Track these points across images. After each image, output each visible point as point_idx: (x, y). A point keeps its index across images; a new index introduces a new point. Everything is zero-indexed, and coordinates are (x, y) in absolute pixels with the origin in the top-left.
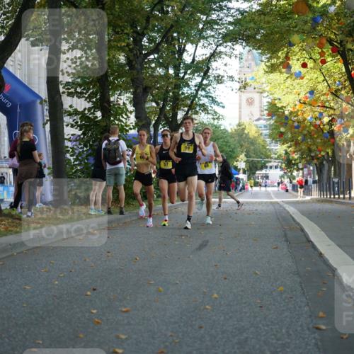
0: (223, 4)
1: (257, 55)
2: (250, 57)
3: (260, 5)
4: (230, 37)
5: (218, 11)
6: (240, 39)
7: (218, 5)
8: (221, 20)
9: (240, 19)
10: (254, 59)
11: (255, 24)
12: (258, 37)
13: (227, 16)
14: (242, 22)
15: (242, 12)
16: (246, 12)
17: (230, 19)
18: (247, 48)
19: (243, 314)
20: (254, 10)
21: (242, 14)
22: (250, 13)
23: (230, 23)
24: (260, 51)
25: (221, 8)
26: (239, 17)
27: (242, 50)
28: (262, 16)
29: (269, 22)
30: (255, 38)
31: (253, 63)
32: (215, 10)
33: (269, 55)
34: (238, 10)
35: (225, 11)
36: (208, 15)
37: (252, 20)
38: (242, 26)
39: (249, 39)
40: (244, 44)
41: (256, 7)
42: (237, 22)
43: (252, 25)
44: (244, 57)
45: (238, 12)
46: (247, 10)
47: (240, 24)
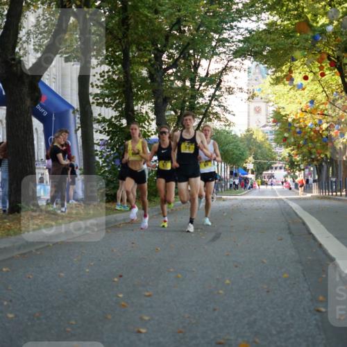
0: (234, 24)
1: (264, 69)
2: (257, 71)
3: (266, 25)
4: (239, 53)
5: (229, 30)
6: (248, 55)
7: (229, 25)
8: (231, 38)
9: (249, 38)
10: (261, 72)
11: (262, 41)
12: (265, 53)
13: (237, 35)
14: (250, 40)
16: (253, 31)
17: (240, 38)
18: (255, 63)
20: (261, 30)
21: (250, 33)
22: (258, 32)
23: (240, 41)
24: (266, 65)
25: (232, 28)
26: (248, 35)
27: (250, 65)
28: (269, 36)
29: (274, 40)
30: (262, 54)
31: (260, 76)
32: (226, 29)
33: (274, 69)
34: (247, 29)
35: (235, 31)
36: (220, 34)
37: (260, 38)
38: (250, 44)
39: (257, 55)
40: (252, 59)
41: (263, 27)
42: (245, 40)
43: (259, 42)
44: (252, 71)
45: (247, 31)
46: (255, 29)
47: (249, 42)
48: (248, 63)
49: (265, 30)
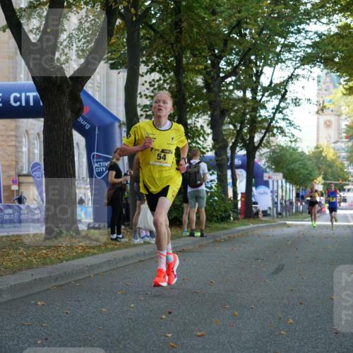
0: (301, 27)
1: (336, 77)
2: (328, 80)
3: (338, 27)
4: (307, 60)
5: (296, 34)
6: (318, 62)
7: (296, 28)
8: (298, 43)
9: (318, 42)
10: (332, 81)
11: (333, 46)
12: (337, 60)
13: (306, 39)
14: (320, 45)
15: (320, 36)
16: (324, 35)
17: (309, 42)
18: (325, 71)
19: (318, 340)
20: (332, 33)
21: (320, 37)
22: (329, 36)
23: (308, 46)
24: (338, 74)
25: (299, 31)
26: (318, 39)
27: (320, 73)
28: (341, 40)
29: (347, 46)
30: (333, 60)
31: (331, 86)
32: (292, 33)
33: (347, 78)
34: (316, 33)
35: (303, 34)
36: (285, 38)
37: (330, 43)
38: (320, 49)
39: (328, 62)
40: (322, 67)
41: (334, 30)
42: (314, 45)
43: (330, 48)
44: (322, 80)
45: (316, 35)
46: (326, 33)
47: (318, 48)
48: (318, 70)
49: (337, 34)
